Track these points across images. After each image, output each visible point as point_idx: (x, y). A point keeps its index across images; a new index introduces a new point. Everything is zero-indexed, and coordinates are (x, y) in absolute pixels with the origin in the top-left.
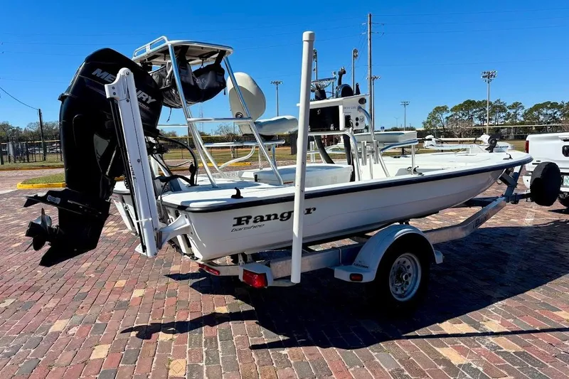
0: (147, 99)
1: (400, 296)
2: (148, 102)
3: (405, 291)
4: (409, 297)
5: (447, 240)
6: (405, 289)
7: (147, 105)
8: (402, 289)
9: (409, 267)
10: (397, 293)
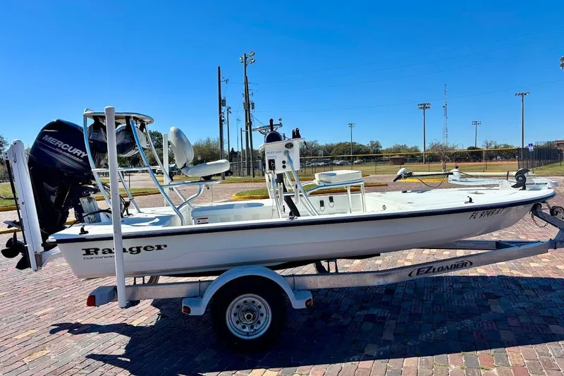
0: (81, 154)
1: (248, 334)
2: (82, 156)
3: (256, 330)
4: (258, 336)
5: (336, 286)
6: (255, 328)
7: (81, 158)
8: (252, 327)
9: (260, 307)
10: (245, 330)
